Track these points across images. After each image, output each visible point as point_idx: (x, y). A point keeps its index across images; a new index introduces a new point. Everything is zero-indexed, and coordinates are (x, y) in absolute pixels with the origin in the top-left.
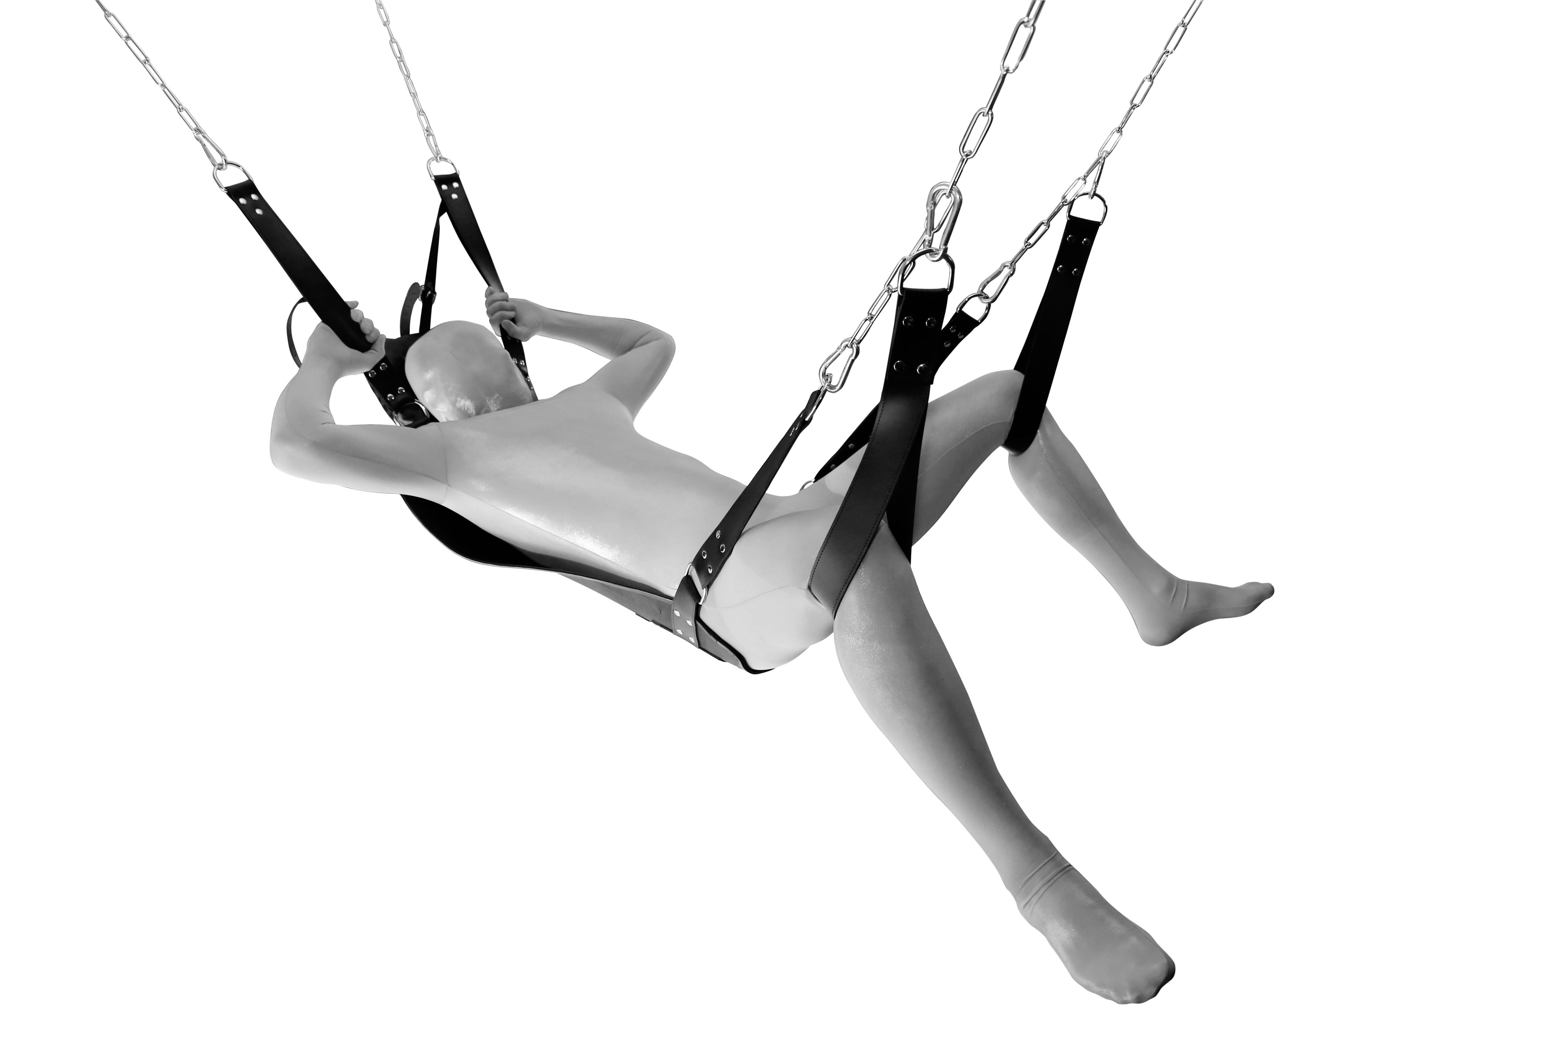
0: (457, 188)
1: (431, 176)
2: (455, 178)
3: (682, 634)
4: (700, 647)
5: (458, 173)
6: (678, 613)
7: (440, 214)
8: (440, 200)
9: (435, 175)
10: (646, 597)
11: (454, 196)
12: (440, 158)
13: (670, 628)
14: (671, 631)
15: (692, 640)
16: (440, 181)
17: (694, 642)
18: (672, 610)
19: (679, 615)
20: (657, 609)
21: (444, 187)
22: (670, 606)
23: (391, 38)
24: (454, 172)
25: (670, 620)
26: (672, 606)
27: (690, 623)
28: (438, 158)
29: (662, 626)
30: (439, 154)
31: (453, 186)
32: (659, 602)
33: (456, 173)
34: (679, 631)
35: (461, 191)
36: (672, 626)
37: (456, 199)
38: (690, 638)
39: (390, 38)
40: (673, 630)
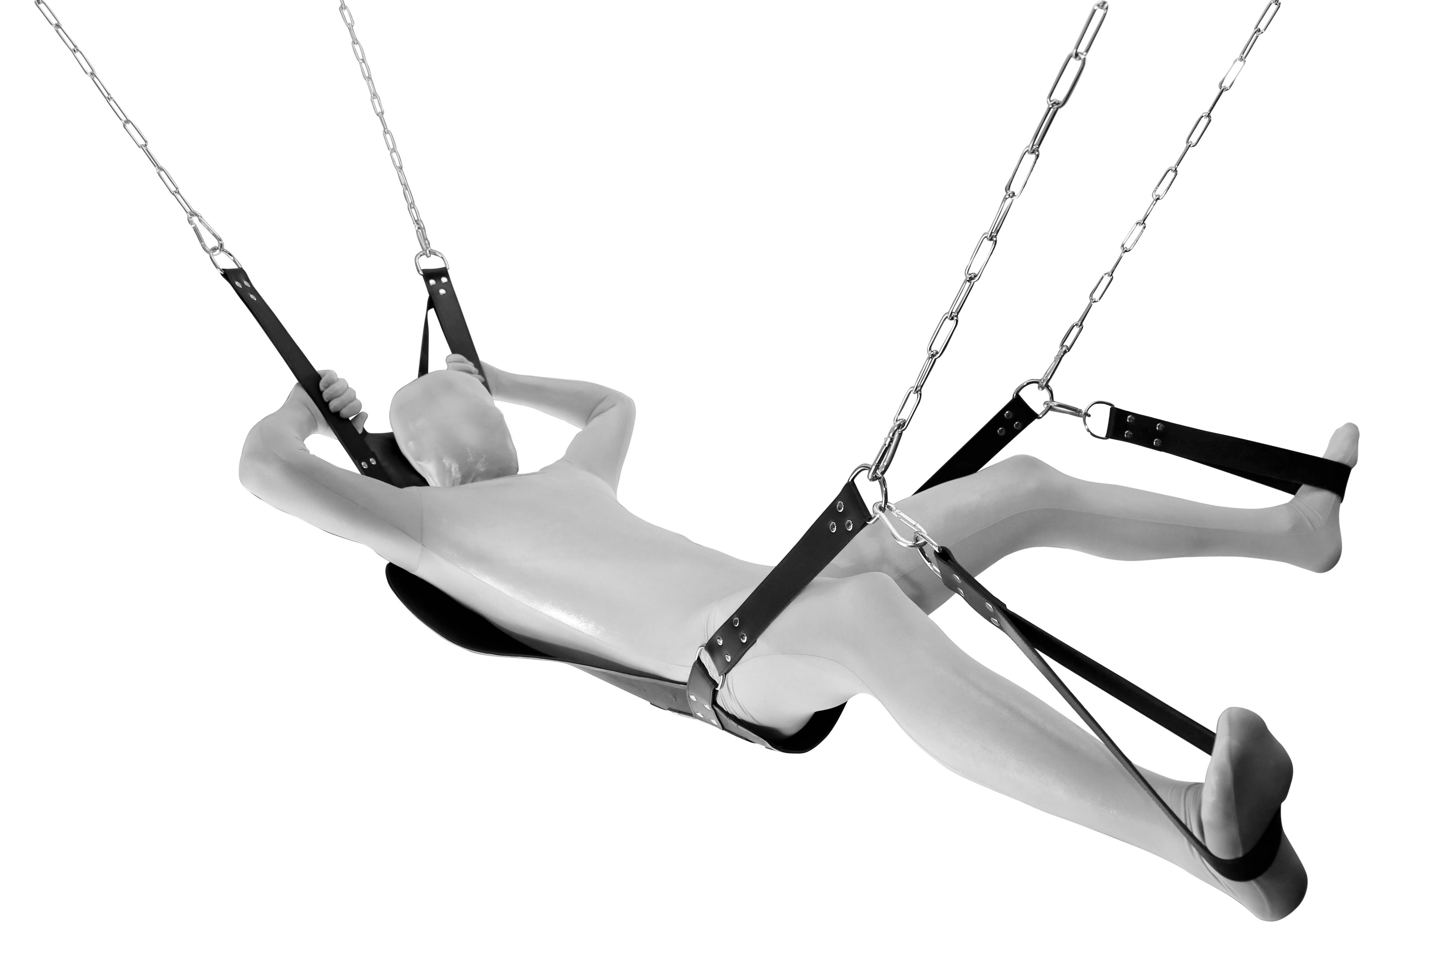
0: (445, 283)
1: (418, 271)
2: (443, 272)
3: (702, 716)
4: (724, 728)
5: (447, 267)
6: (694, 697)
7: (429, 308)
8: (427, 296)
9: (422, 269)
10: (658, 685)
11: (442, 292)
12: (429, 251)
13: (689, 712)
14: (690, 714)
15: (715, 721)
16: (428, 275)
17: (716, 724)
18: (688, 696)
19: (695, 700)
20: (671, 696)
21: (432, 282)
22: (684, 692)
23: (385, 128)
24: (444, 266)
25: (688, 705)
26: (687, 692)
27: (708, 707)
28: (428, 252)
29: (680, 712)
30: (428, 248)
31: (441, 281)
32: (672, 690)
33: (445, 268)
34: (699, 714)
35: (449, 286)
36: (690, 710)
37: (444, 295)
38: (712, 720)
39: (383, 129)
40: (693, 714)
